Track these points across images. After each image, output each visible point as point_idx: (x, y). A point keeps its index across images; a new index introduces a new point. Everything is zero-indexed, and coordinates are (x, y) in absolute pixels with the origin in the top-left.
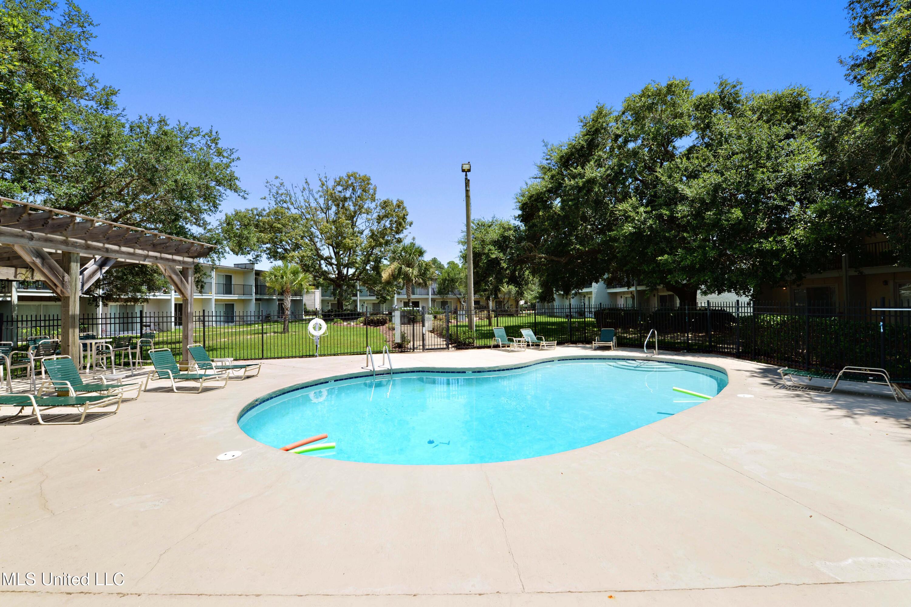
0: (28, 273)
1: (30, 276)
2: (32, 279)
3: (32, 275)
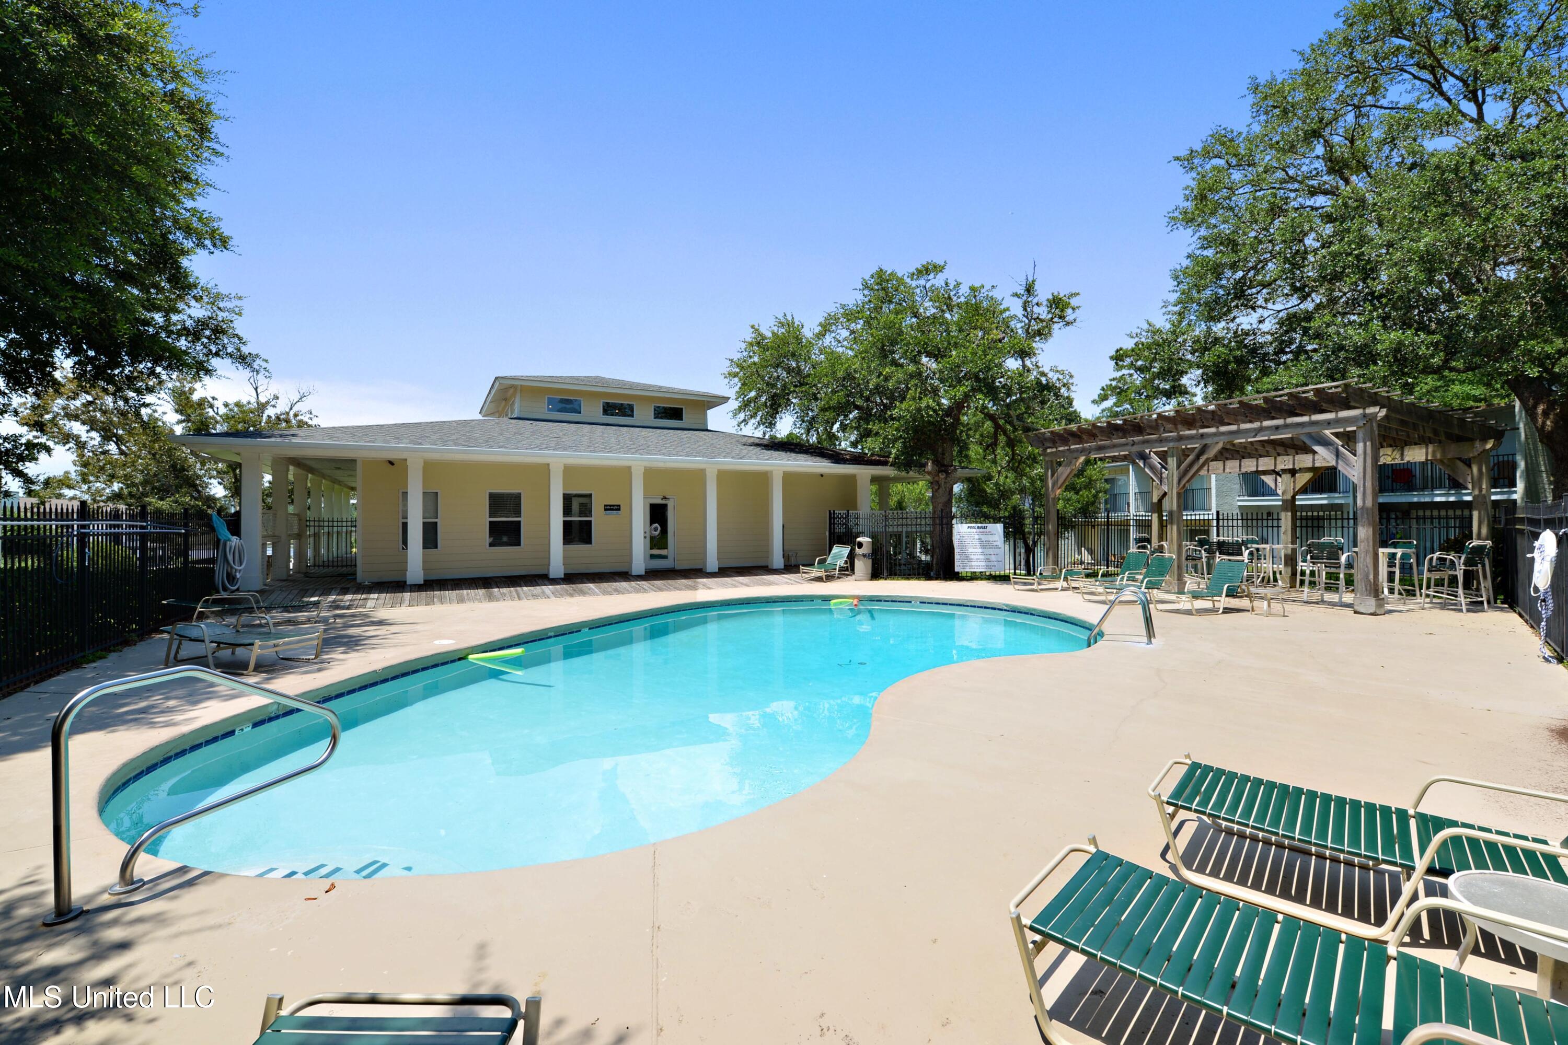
0: (1395, 453)
1: (1398, 456)
2: (1402, 459)
3: (1402, 455)
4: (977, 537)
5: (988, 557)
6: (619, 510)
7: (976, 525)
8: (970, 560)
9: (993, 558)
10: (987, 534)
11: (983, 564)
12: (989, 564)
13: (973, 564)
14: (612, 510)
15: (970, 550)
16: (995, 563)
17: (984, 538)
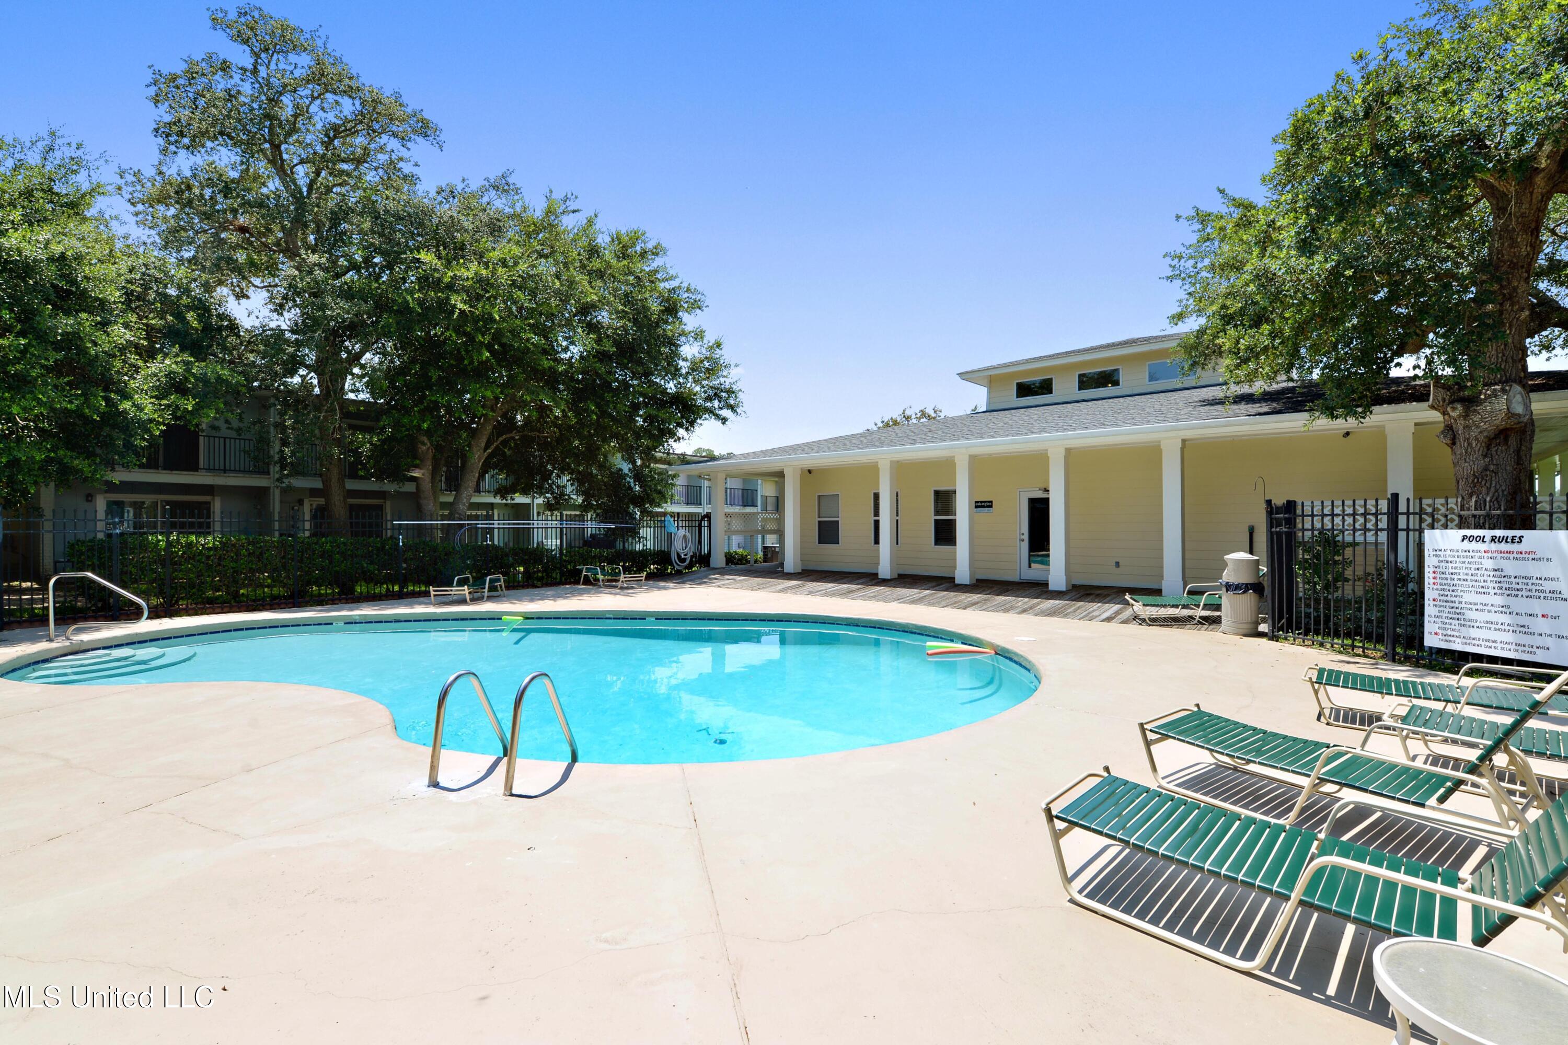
4: (1489, 564)
5: (1524, 620)
6: (991, 506)
7: (1488, 533)
8: (1466, 623)
9: (1541, 625)
10: (1521, 556)
11: (1509, 637)
12: (1527, 640)
13: (1474, 633)
14: (983, 507)
15: (1468, 597)
16: (1549, 642)
17: (1511, 568)
